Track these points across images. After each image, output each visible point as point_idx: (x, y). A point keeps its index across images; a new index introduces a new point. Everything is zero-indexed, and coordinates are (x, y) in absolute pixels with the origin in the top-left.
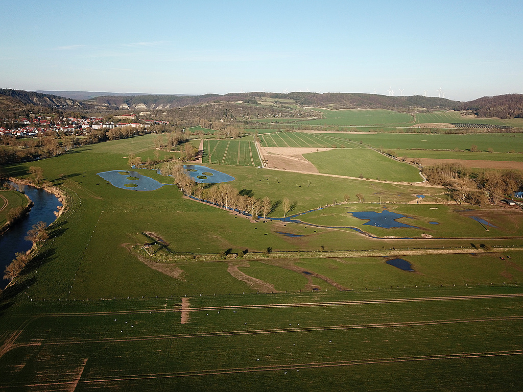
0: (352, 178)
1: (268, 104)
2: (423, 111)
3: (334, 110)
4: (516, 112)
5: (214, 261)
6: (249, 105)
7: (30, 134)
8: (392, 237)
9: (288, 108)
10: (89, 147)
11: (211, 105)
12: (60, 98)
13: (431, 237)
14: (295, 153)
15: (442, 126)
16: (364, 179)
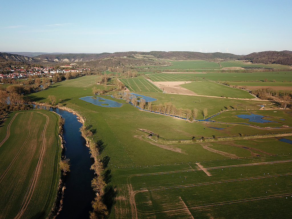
0: (218, 97)
1: (141, 58)
2: (222, 61)
3: (176, 61)
4: (273, 61)
5: (191, 143)
6: (131, 59)
7: (19, 77)
8: (269, 127)
9: (152, 60)
10: (58, 84)
11: (111, 59)
12: (20, 56)
13: (288, 126)
14: (175, 85)
15: (238, 68)
16: (225, 98)
